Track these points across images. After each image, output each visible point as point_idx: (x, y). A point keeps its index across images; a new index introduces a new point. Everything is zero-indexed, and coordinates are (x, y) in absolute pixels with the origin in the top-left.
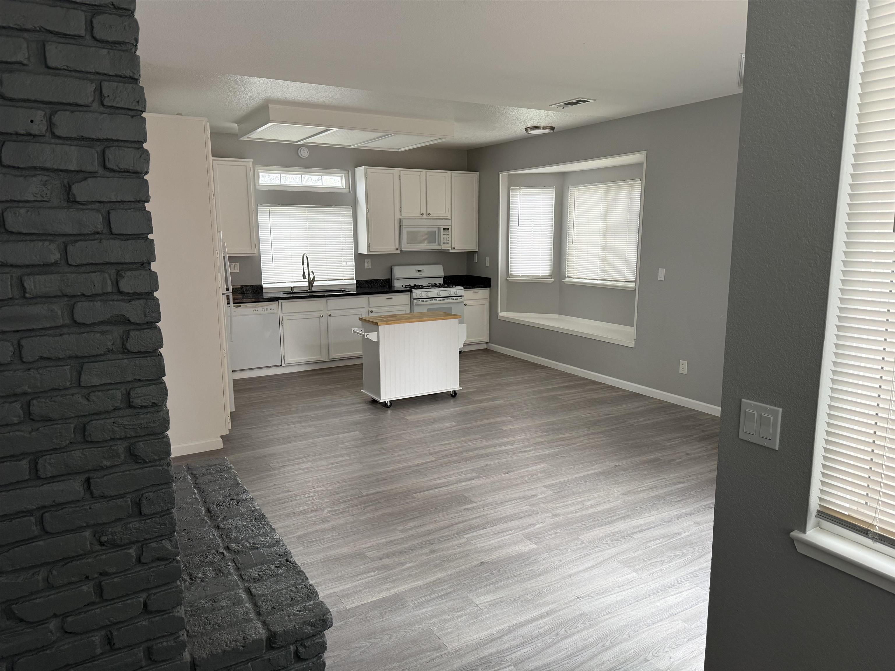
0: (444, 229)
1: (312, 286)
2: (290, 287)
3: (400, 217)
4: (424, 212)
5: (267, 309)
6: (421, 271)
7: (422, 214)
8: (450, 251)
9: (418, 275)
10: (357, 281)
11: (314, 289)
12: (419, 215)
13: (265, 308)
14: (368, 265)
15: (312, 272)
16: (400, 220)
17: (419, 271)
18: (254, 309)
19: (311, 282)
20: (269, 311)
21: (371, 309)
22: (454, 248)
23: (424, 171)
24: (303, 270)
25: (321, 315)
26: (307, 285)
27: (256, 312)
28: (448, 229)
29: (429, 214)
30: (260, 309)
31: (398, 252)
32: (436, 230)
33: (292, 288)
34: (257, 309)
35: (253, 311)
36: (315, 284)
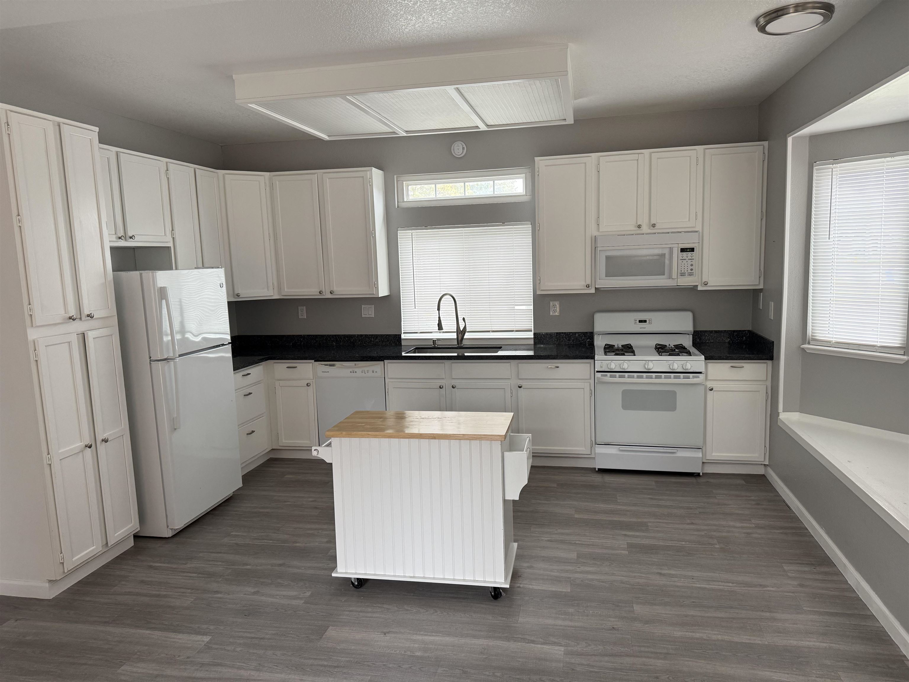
0: (683, 250)
1: (462, 338)
2: (432, 339)
3: (595, 233)
4: (645, 223)
5: (368, 371)
6: (645, 321)
7: (639, 227)
8: (700, 288)
9: (640, 327)
10: (535, 334)
11: (465, 343)
12: (632, 228)
13: (366, 369)
14: (555, 309)
15: (464, 319)
16: (595, 240)
17: (640, 321)
18: (351, 370)
19: (461, 333)
20: (370, 374)
21: (520, 383)
22: (706, 284)
23: (646, 152)
24: (439, 318)
25: (440, 384)
26: (456, 337)
27: (354, 374)
28: (692, 250)
29: (654, 226)
30: (359, 371)
31: (593, 291)
32: (666, 252)
33: (434, 341)
34: (356, 370)
35: (351, 372)
36: (467, 336)
